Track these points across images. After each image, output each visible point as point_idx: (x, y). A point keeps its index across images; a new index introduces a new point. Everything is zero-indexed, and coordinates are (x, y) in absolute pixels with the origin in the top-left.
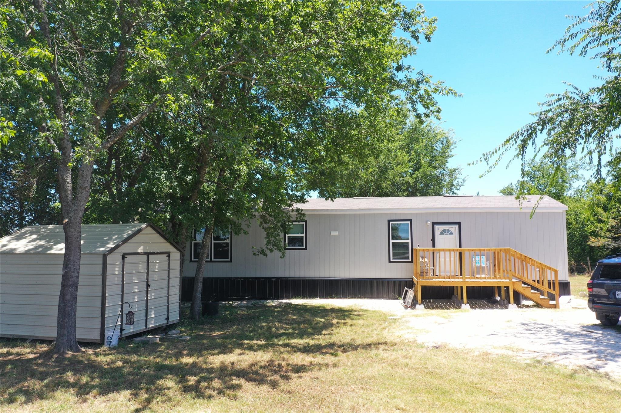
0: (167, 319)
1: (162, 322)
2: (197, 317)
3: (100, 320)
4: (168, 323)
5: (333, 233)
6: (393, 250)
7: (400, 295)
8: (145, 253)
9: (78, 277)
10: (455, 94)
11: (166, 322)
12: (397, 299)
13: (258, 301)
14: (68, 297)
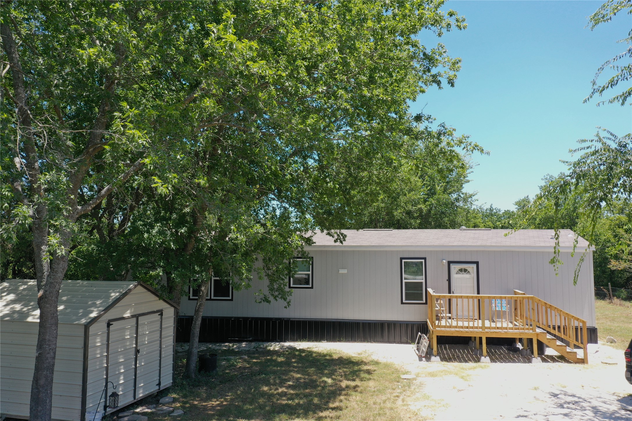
0: (159, 384)
1: (154, 389)
2: (193, 376)
3: (80, 400)
4: (159, 389)
5: (342, 271)
6: (406, 290)
7: (412, 341)
8: (133, 316)
9: (54, 358)
10: (482, 151)
11: (157, 388)
12: (410, 343)
13: (260, 343)
14: (42, 382)
